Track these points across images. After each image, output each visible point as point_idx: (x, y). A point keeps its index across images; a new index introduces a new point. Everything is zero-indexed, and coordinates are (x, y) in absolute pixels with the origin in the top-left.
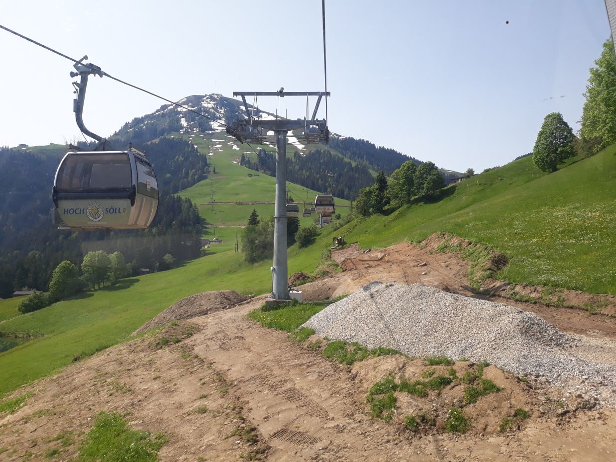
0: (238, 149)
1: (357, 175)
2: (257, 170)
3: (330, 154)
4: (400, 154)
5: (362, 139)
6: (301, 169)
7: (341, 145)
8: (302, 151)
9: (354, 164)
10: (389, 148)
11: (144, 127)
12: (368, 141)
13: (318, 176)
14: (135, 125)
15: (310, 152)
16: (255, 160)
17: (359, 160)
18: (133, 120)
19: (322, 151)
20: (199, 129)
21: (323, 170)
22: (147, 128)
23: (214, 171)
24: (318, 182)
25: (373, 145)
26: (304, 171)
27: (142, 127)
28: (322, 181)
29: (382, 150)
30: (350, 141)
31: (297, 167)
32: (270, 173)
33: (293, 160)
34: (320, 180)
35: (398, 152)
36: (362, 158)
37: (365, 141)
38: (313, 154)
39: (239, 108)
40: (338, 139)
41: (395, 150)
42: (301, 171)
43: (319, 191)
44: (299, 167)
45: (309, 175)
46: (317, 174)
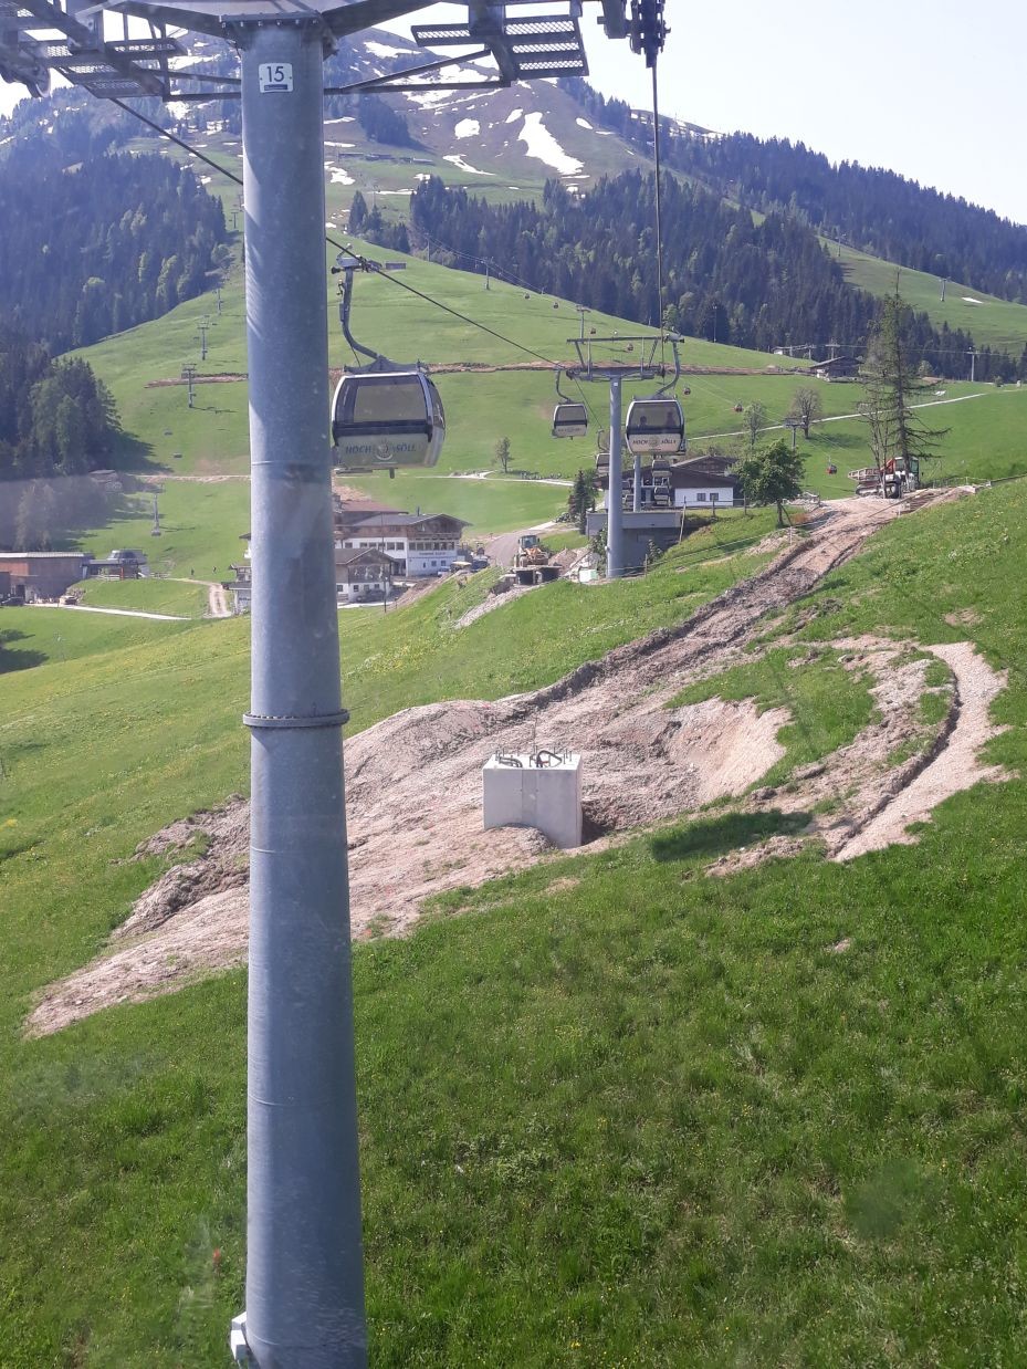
0: (350, 181)
1: (772, 255)
2: (406, 249)
3: (674, 185)
4: (914, 186)
5: (780, 138)
6: (565, 238)
7: (709, 160)
8: (574, 181)
9: (758, 219)
10: (876, 166)
11: (50, 130)
12: (801, 146)
13: (629, 261)
14: (21, 124)
15: (603, 180)
16: (404, 216)
17: (774, 207)
18: (16, 109)
19: (645, 176)
20: (224, 124)
21: (647, 245)
22: (59, 129)
24: (627, 281)
25: (822, 159)
26: (578, 246)
27: (44, 128)
28: (642, 281)
29: (850, 172)
30: (741, 148)
31: (553, 232)
32: (449, 255)
33: (541, 208)
34: (636, 277)
35: (906, 179)
36: (785, 200)
37: (793, 144)
38: (612, 189)
40: (699, 141)
41: (897, 172)
42: (566, 246)
43: (631, 315)
44: (561, 233)
45: (596, 260)
46: (625, 255)
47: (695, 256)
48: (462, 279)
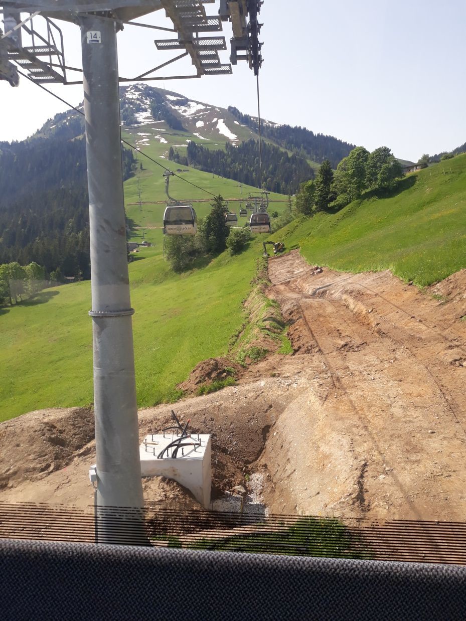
0: (166, 142)
1: (294, 166)
2: (187, 165)
3: (265, 144)
4: (340, 142)
5: (298, 126)
6: (233, 161)
7: (276, 134)
8: (234, 142)
9: (290, 155)
10: (328, 135)
11: (67, 123)
12: (305, 129)
14: (58, 122)
15: (243, 142)
16: (184, 154)
17: (295, 150)
18: (55, 117)
19: (256, 141)
20: (124, 123)
21: (257, 162)
22: (70, 123)
23: (141, 168)
24: (252, 174)
25: (311, 133)
26: (237, 164)
27: (65, 123)
28: (256, 174)
29: (320, 137)
30: (286, 129)
31: (229, 160)
32: (200, 167)
33: (225, 152)
34: (254, 173)
35: (338, 139)
36: (299, 147)
37: (302, 128)
38: (246, 145)
39: (166, 97)
40: (273, 127)
41: (335, 137)
42: (234, 164)
43: (253, 185)
44: (232, 159)
45: (242, 168)
46: (251, 167)
47: (271, 167)
48: (205, 175)
